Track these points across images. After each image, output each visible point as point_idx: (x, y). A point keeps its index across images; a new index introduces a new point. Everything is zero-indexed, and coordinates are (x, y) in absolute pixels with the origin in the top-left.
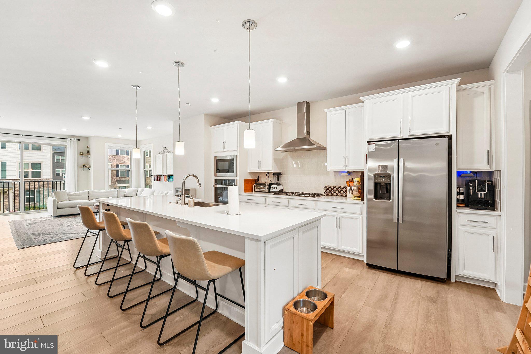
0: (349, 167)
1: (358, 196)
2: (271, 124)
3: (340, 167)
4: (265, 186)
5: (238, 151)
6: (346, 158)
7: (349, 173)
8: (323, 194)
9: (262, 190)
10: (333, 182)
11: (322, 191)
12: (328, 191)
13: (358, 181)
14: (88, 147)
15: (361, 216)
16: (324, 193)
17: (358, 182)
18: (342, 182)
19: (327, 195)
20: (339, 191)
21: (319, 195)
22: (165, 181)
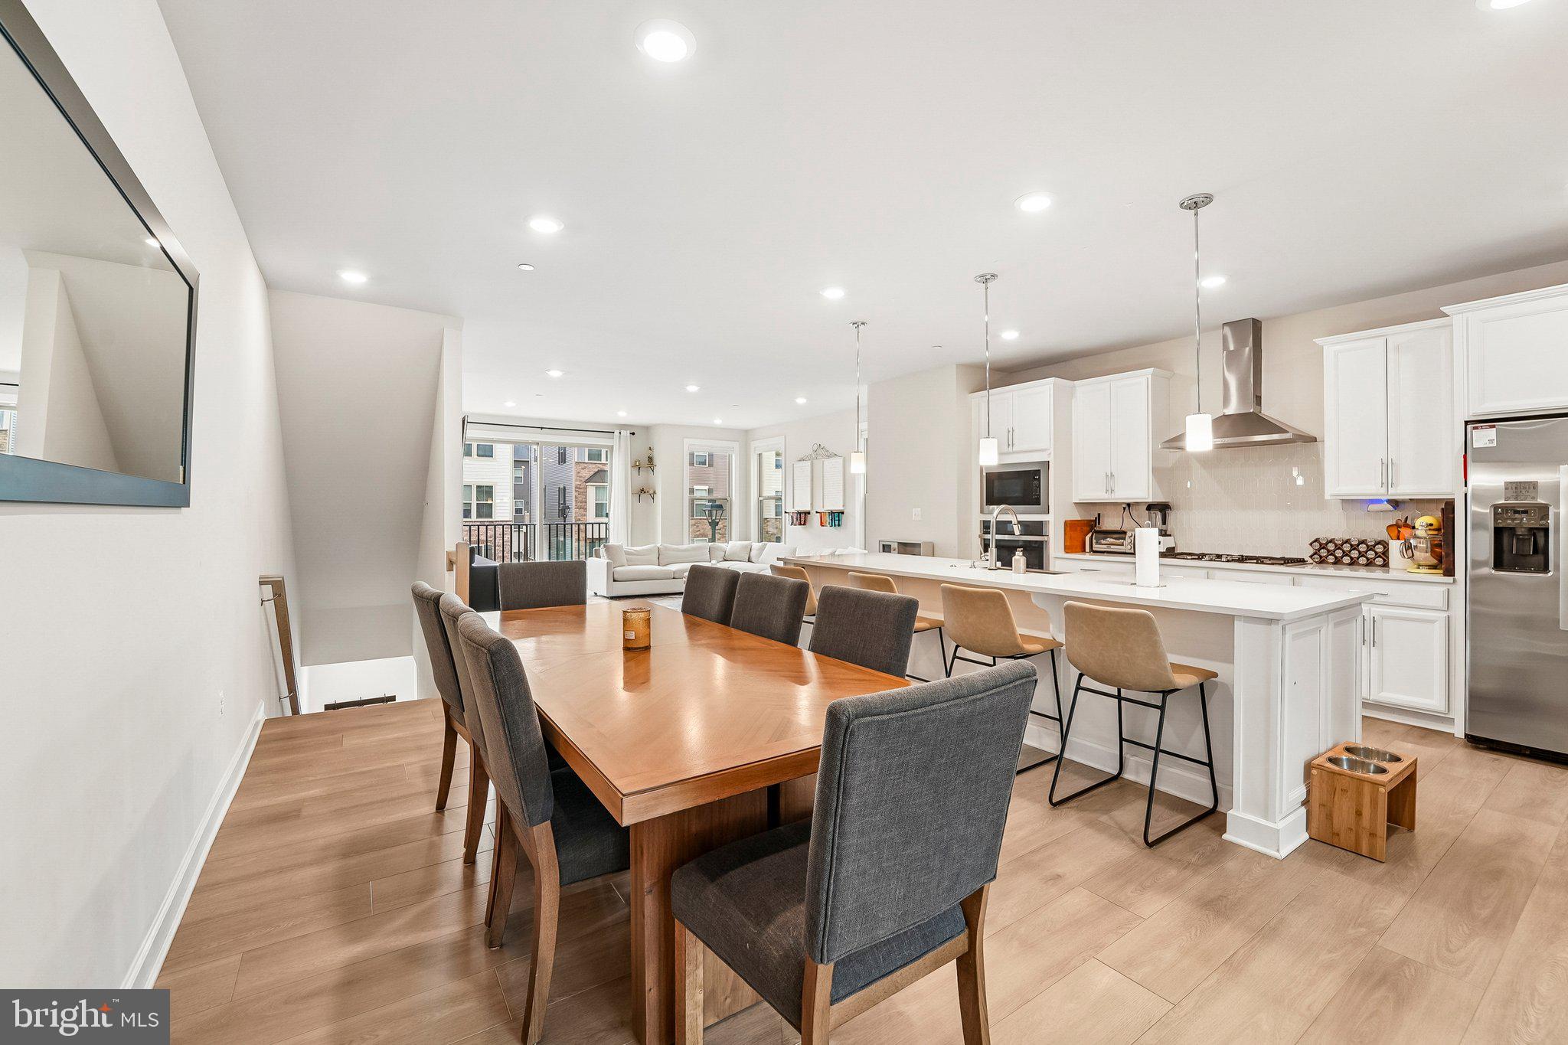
0: (1399, 488)
1: (1430, 563)
2: (1143, 380)
3: (1372, 488)
4: (1124, 539)
5: (1052, 449)
6: (1387, 466)
7: (1396, 504)
8: (1307, 558)
9: (1114, 548)
10: (1337, 527)
11: (1306, 552)
12: (1324, 553)
13: (1431, 525)
14: (650, 449)
15: (1445, 614)
16: (1311, 557)
17: (1430, 527)
18: (1374, 529)
19: (1322, 561)
20: (1359, 552)
21: (1292, 563)
22: (822, 526)
